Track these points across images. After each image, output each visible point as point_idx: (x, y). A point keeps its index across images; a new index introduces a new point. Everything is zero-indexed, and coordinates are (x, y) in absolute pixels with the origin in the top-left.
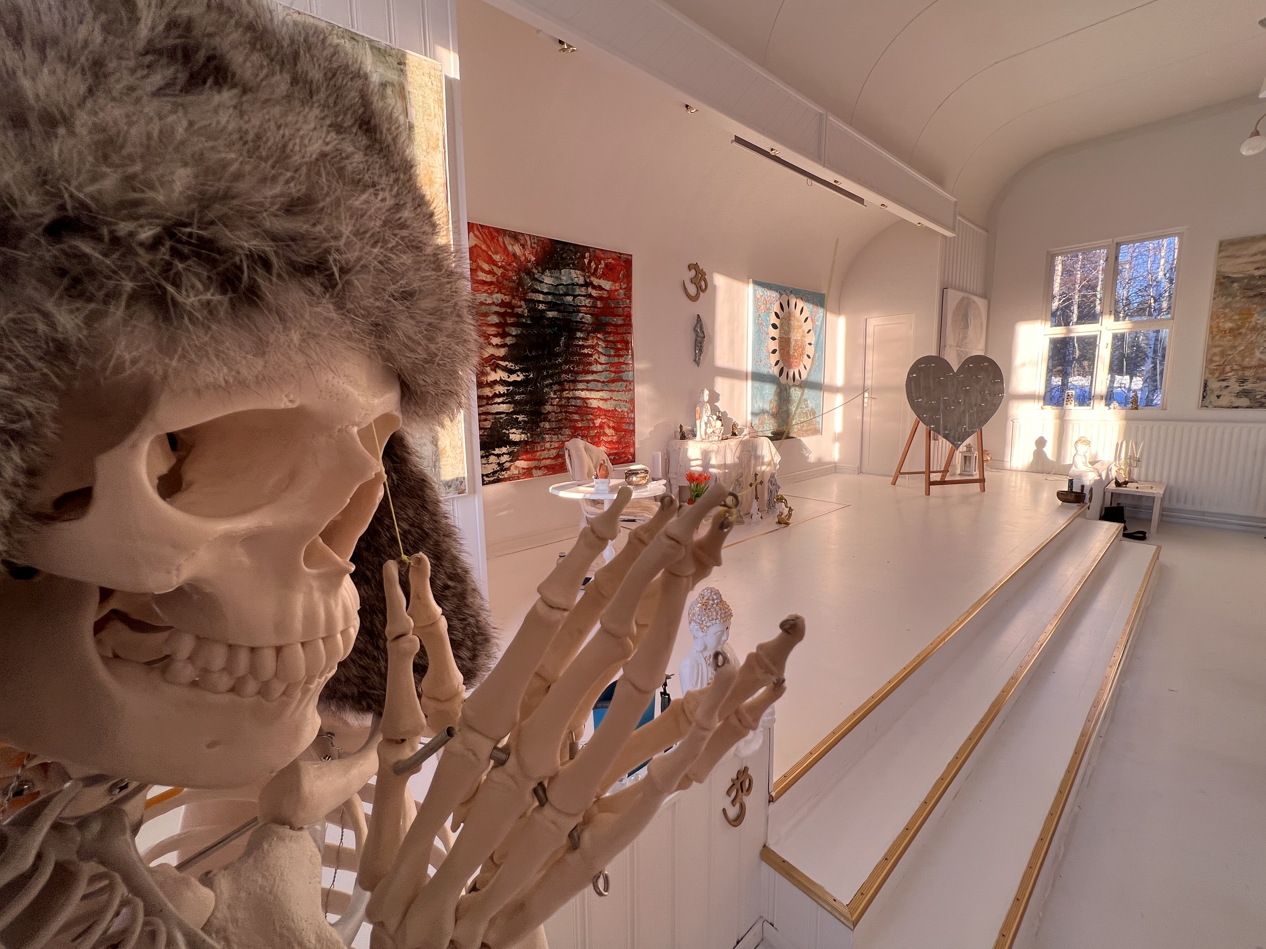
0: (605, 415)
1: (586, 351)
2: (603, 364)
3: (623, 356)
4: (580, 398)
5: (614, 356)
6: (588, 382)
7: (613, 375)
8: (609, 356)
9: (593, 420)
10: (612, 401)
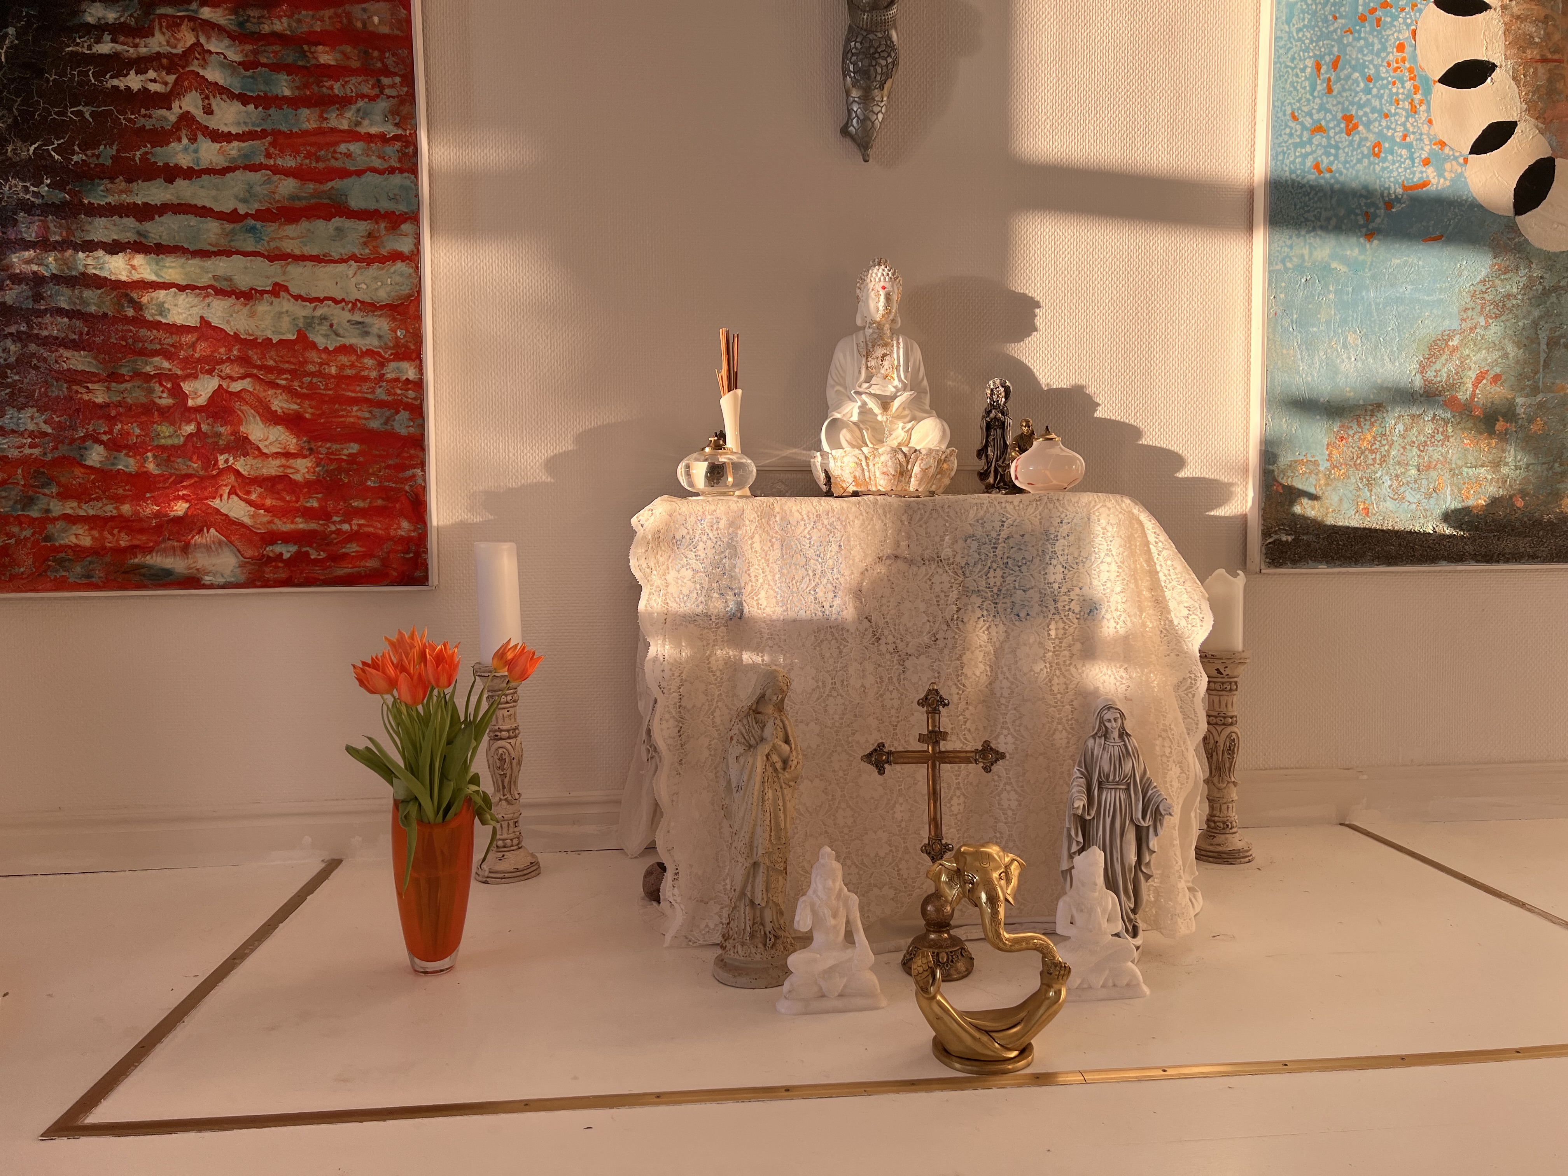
0: (244, 361)
1: (134, 81)
2: (228, 137)
3: (344, 102)
4: (99, 282)
5: (295, 103)
6: (145, 212)
7: (287, 187)
8: (266, 101)
9: (176, 380)
10: (285, 304)
